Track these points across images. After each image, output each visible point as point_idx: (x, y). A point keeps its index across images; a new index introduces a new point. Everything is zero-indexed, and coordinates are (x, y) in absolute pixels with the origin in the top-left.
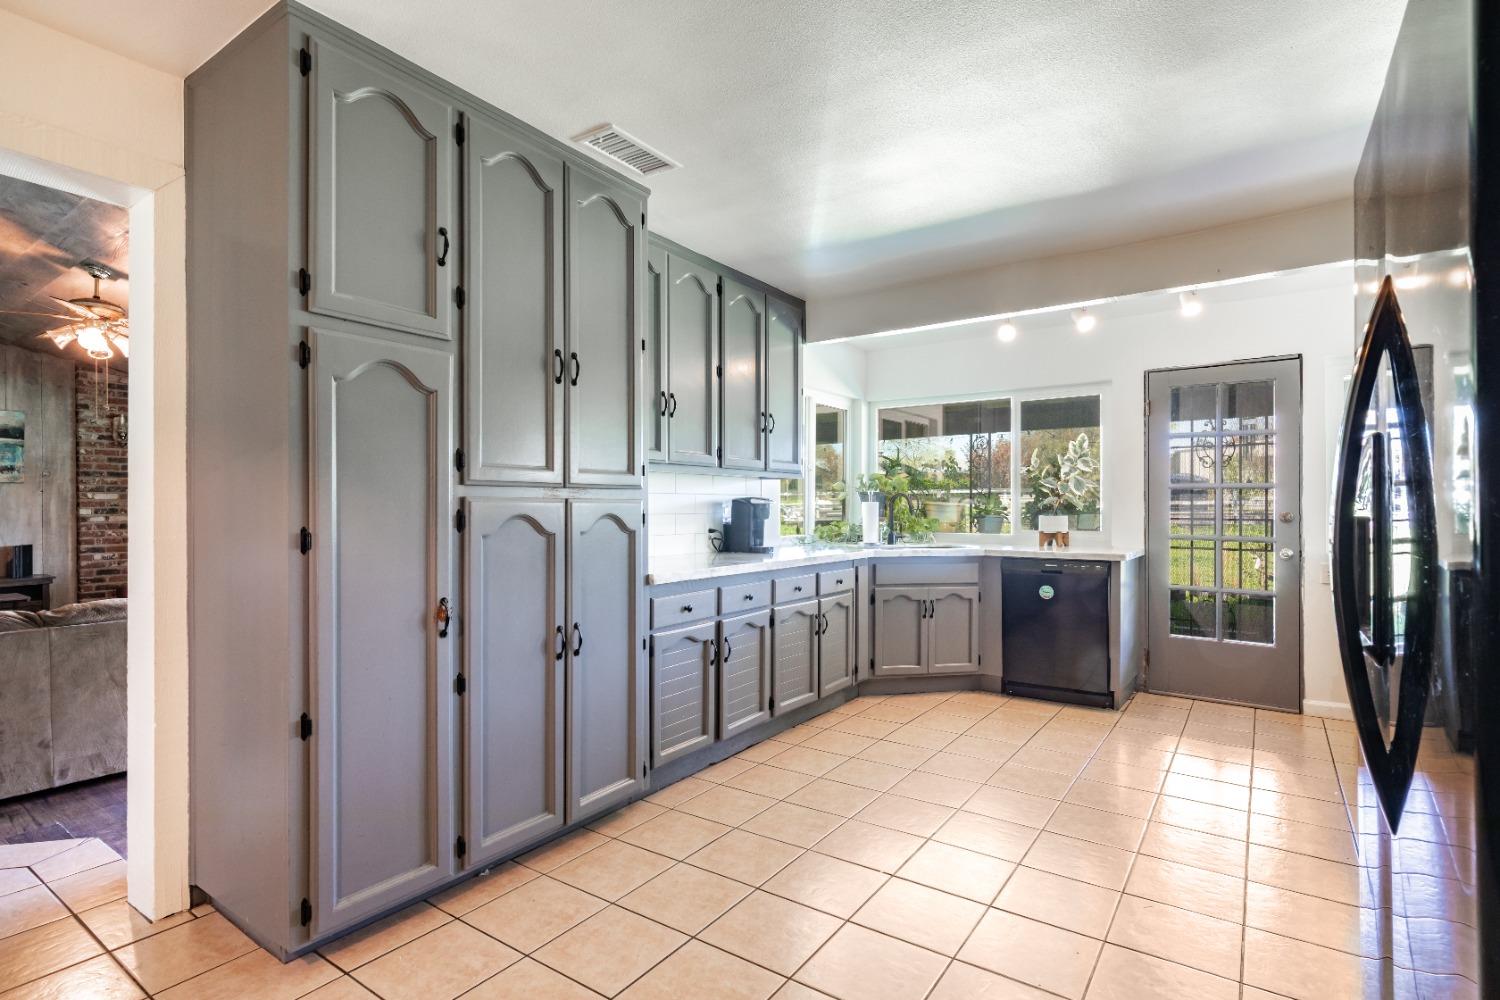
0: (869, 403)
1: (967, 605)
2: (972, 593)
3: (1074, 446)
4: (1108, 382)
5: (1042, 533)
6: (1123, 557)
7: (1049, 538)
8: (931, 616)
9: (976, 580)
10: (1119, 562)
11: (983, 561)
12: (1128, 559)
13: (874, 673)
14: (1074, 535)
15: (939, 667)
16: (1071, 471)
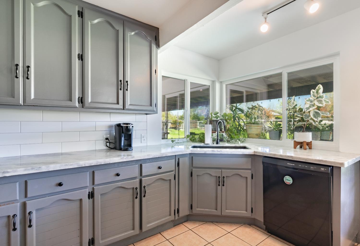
0: (221, 82)
1: (244, 180)
2: (248, 174)
3: (314, 92)
4: (337, 54)
5: (295, 141)
6: (342, 164)
7: (301, 145)
8: (223, 185)
9: (250, 167)
10: (340, 168)
11: (254, 157)
12: (346, 165)
13: (192, 212)
14: (317, 143)
15: (228, 212)
16: (310, 107)
